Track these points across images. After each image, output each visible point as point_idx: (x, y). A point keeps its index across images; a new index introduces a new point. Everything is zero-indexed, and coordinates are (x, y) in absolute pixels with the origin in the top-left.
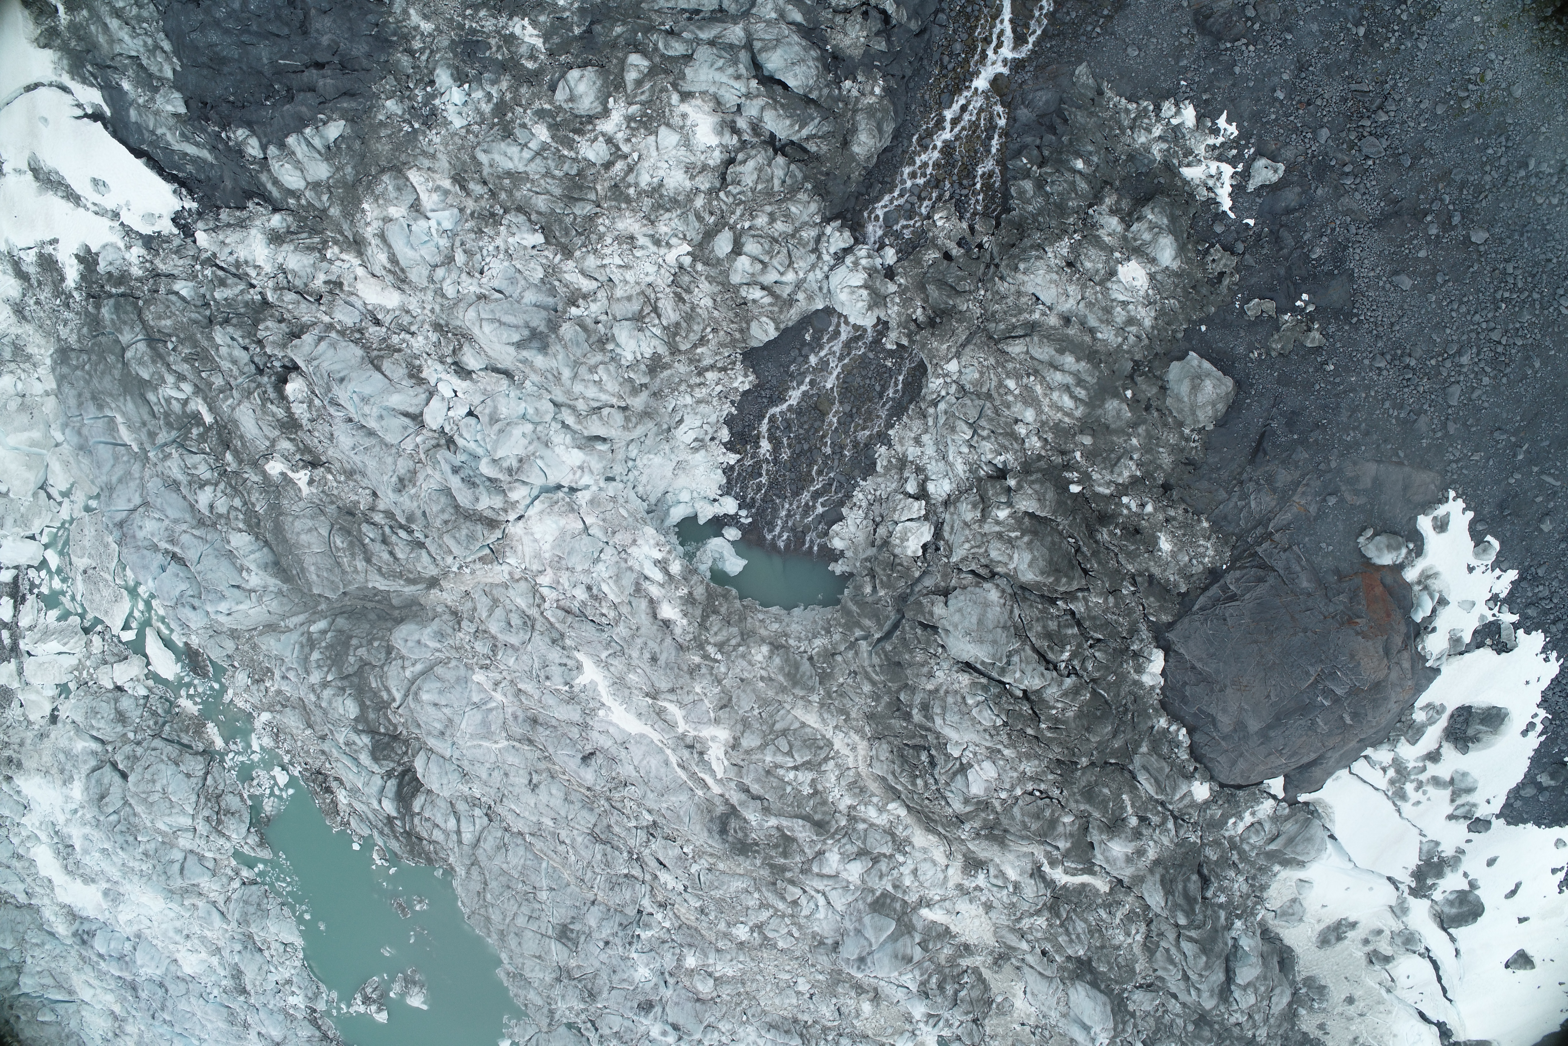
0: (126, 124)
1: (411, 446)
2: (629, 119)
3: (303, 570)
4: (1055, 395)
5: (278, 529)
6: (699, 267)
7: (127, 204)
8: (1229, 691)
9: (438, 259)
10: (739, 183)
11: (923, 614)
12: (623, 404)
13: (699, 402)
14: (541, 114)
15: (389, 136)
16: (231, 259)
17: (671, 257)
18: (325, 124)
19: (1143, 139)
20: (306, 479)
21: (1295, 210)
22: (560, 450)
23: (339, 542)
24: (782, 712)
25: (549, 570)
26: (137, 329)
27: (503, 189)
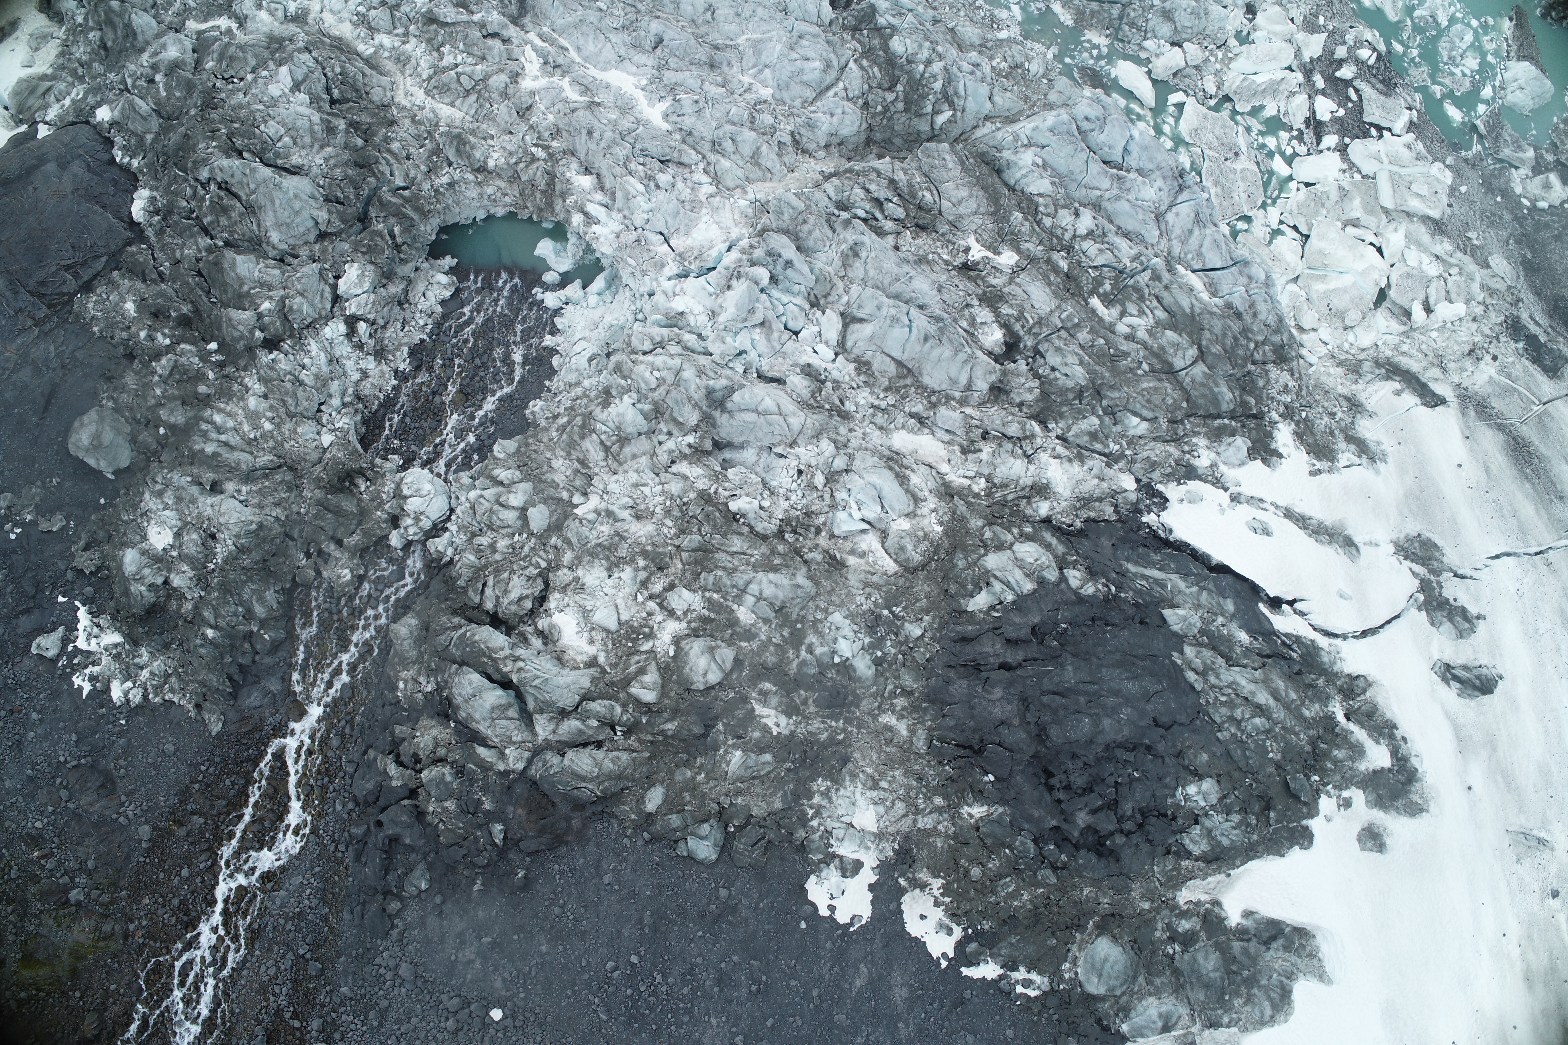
0: (1237, 596)
1: (852, 291)
2: (651, 636)
3: (962, 163)
4: (231, 424)
5: (994, 198)
6: (565, 495)
7: (1222, 511)
8: (69, 190)
9: (845, 477)
10: (529, 578)
11: (338, 212)
12: (633, 356)
13: (578, 383)
14: (749, 635)
15: (918, 601)
16: (1089, 463)
17: (594, 501)
18: (992, 608)
19: (155, 664)
20: (971, 253)
21: (22, 613)
22: (698, 309)
23: (928, 195)
24: (472, 112)
25: (703, 199)
26: (1187, 380)
27: (783, 556)
